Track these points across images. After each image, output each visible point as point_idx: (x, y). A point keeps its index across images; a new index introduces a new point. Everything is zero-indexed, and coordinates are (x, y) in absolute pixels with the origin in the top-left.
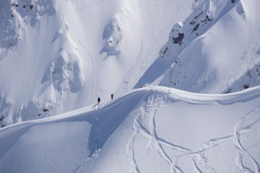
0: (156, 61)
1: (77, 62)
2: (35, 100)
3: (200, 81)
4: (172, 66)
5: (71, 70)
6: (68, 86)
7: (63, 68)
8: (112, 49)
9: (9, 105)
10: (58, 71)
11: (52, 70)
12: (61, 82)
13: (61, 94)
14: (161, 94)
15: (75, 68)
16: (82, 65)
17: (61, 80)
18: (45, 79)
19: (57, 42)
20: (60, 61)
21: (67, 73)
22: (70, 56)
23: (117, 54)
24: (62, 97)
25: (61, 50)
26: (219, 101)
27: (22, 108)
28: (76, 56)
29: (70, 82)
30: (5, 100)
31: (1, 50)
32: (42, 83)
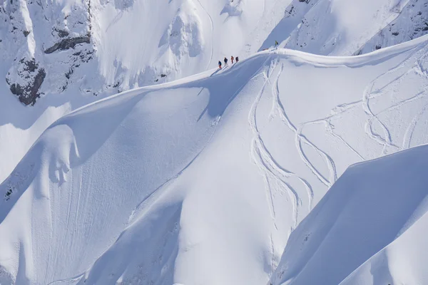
0: (281, 22)
1: (196, 23)
2: (152, 64)
3: (328, 43)
4: (299, 26)
5: (189, 32)
6: (186, 50)
7: (181, 29)
8: (234, 9)
9: (124, 70)
10: (176, 33)
11: (169, 32)
12: (179, 45)
13: (180, 58)
14: (285, 57)
15: (194, 30)
16: (201, 28)
17: (179, 43)
18: (162, 42)
19: (174, 2)
20: (178, 22)
21: (185, 36)
22: (189, 17)
23: (239, 14)
24: (181, 61)
25: (179, 10)
26: (347, 64)
27: (138, 73)
28: (194, 17)
29: (189, 46)
30: (121, 65)
31: (116, 12)
32: (159, 46)
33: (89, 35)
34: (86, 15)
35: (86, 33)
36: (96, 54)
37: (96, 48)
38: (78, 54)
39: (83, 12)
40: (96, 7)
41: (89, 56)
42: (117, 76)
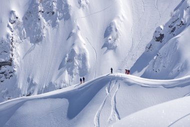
0: (143, 54)
1: (84, 53)
2: (53, 81)
3: (175, 70)
4: (155, 58)
5: (80, 60)
6: (77, 72)
7: (75, 58)
8: (111, 45)
9: (35, 85)
10: (71, 60)
11: (66, 59)
13: (73, 77)
15: (83, 58)
16: (88, 57)
17: (73, 67)
18: (61, 66)
19: (71, 39)
20: (73, 52)
21: (77, 62)
22: (80, 49)
23: (114, 49)
24: (73, 79)
25: (73, 45)
27: (44, 87)
28: (84, 49)
29: (79, 69)
30: (32, 81)
31: (30, 45)
32: (59, 69)
33: (11, 60)
34: (9, 47)
35: (9, 59)
36: (16, 73)
37: (15, 69)
38: (3, 73)
39: (8, 44)
40: (17, 42)
41: (10, 74)
42: (29, 88)
